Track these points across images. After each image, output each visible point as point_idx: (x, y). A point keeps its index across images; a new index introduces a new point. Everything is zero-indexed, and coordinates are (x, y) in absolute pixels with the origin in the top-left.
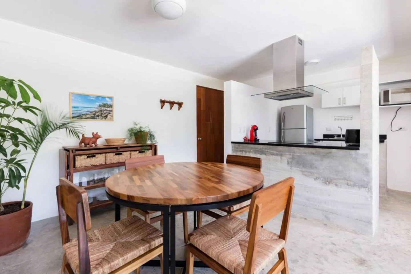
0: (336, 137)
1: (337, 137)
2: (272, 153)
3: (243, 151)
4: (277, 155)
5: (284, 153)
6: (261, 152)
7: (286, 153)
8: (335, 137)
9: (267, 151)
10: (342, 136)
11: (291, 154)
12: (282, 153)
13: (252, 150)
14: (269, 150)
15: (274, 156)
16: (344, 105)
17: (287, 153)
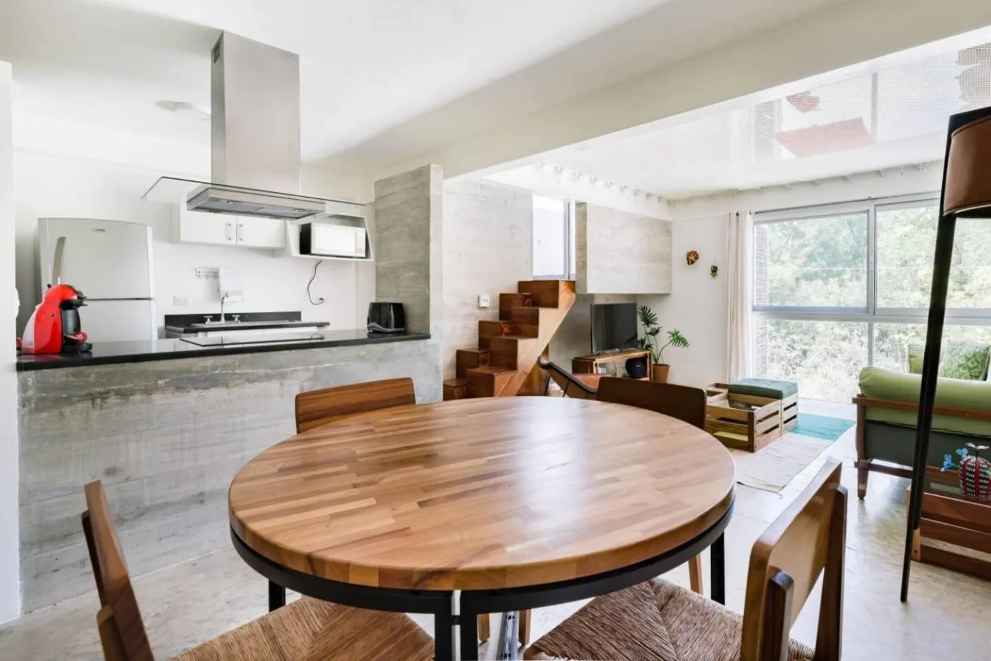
0: (209, 320)
1: (212, 320)
2: (253, 374)
3: (108, 392)
4: (268, 377)
5: (292, 369)
6: (206, 379)
7: (296, 368)
8: (206, 320)
9: (235, 374)
10: (223, 318)
11: (312, 367)
12: (285, 370)
13: (161, 382)
14: (240, 367)
15: (258, 385)
16: (240, 243)
17: (300, 368)
